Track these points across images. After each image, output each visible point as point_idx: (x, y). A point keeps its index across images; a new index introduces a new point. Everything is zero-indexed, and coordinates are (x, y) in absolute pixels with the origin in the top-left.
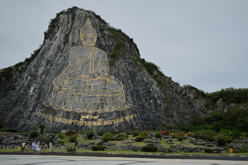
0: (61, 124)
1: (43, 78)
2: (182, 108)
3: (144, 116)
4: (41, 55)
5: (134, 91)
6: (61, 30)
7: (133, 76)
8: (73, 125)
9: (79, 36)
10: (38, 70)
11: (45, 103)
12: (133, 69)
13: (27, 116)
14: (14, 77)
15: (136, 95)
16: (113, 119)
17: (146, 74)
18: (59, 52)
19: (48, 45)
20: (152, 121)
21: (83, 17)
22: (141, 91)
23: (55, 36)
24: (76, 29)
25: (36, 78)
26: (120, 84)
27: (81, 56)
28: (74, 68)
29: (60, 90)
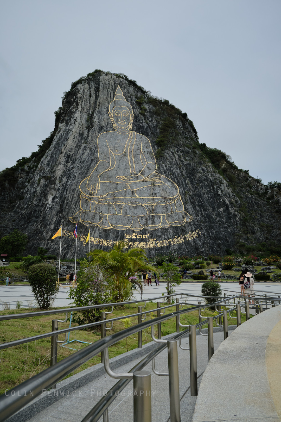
0: (99, 247)
1: (64, 182)
2: (267, 218)
3: (212, 233)
4: (55, 147)
5: (195, 195)
6: (82, 108)
7: (192, 172)
8: (115, 247)
9: (108, 115)
10: (54, 170)
11: (72, 218)
12: (191, 162)
13: (49, 237)
14: (20, 180)
15: (198, 202)
16: (170, 238)
17: (210, 168)
18: (81, 142)
19: (64, 131)
20: (224, 240)
21: (111, 85)
22: (205, 195)
23: (73, 118)
24: (102, 104)
25: (54, 183)
26: (175, 187)
27: (114, 147)
28: (107, 165)
29: (91, 198)
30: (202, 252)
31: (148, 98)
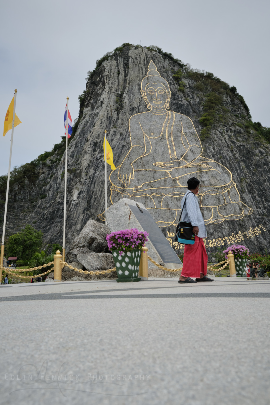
1: (91, 174)
4: (80, 135)
5: (253, 183)
6: (109, 88)
7: (247, 155)
9: (141, 94)
10: (79, 162)
11: (101, 215)
12: (245, 144)
14: (42, 176)
15: (258, 190)
16: (225, 235)
18: (110, 127)
19: (89, 117)
21: (142, 60)
22: (265, 182)
23: (99, 101)
24: (132, 82)
25: (79, 175)
26: (227, 172)
27: (149, 130)
28: (141, 151)
29: (123, 190)
31: (188, 73)
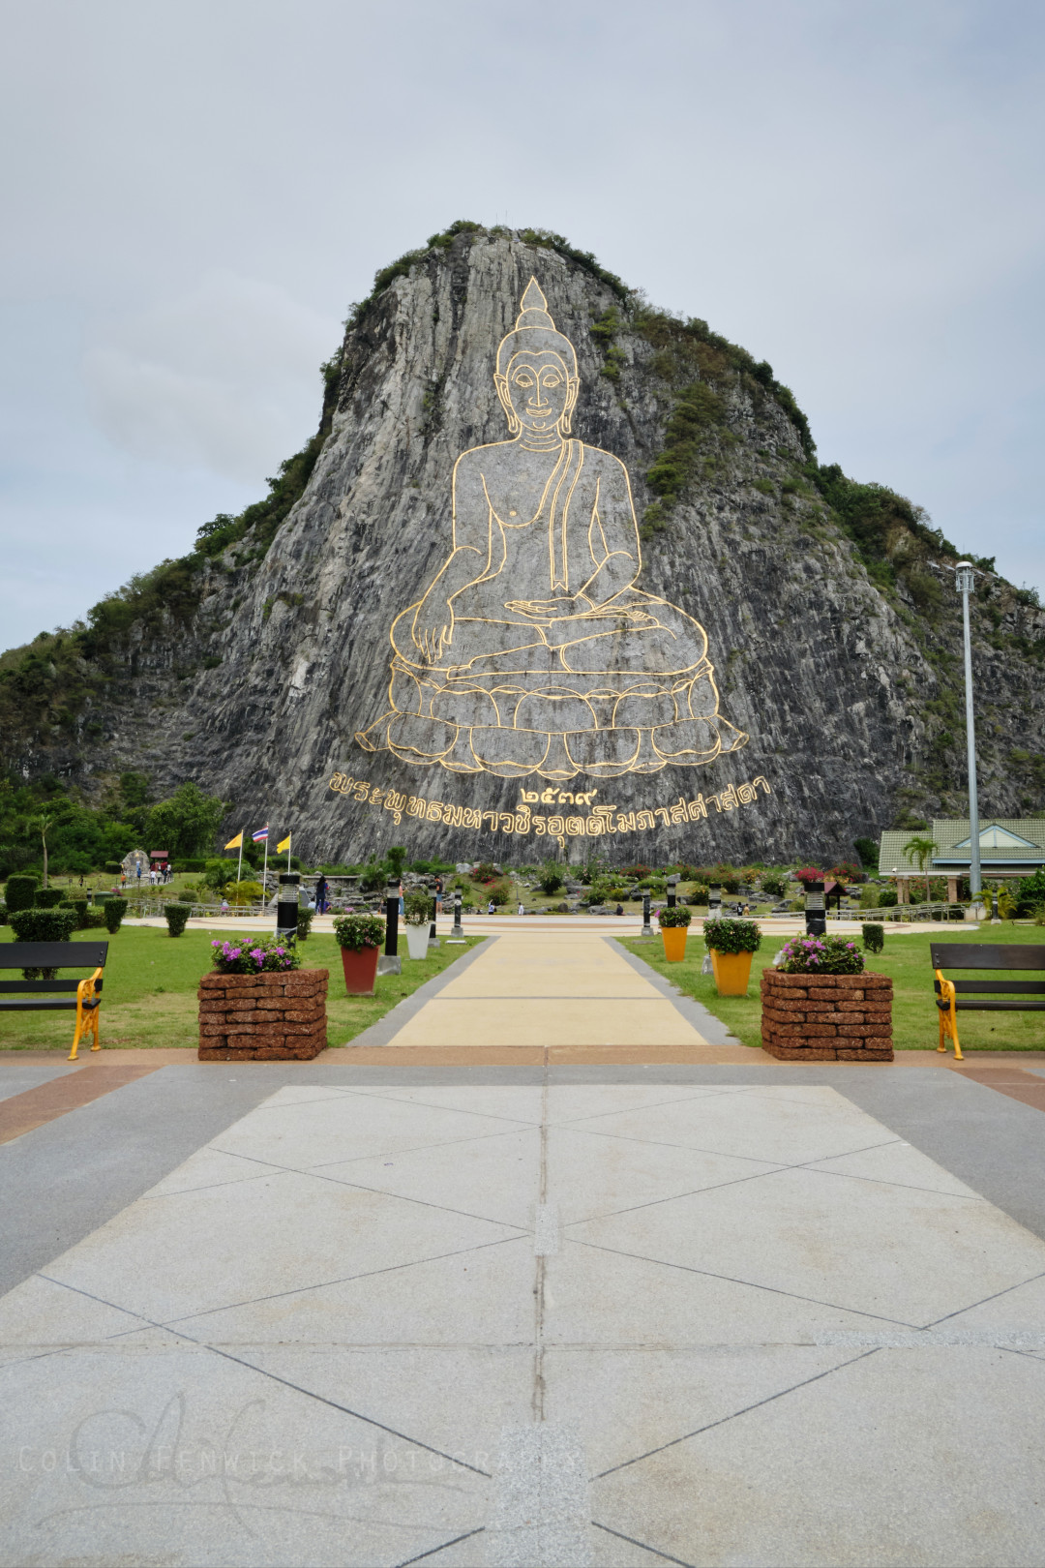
0: (440, 829)
1: (342, 617)
3: (813, 788)
4: (321, 494)
5: (767, 661)
6: (407, 362)
7: (765, 578)
8: (490, 832)
9: (494, 387)
10: (313, 575)
11: (363, 735)
12: (766, 546)
13: (293, 794)
14: (209, 601)
16: (660, 803)
17: (837, 563)
18: (402, 482)
19: (348, 442)
20: (854, 810)
21: (507, 277)
22: (804, 657)
23: (377, 397)
24: (473, 348)
25: (311, 616)
26: (694, 635)
27: (507, 500)
28: (477, 564)
29: (423, 674)
30: (766, 850)
